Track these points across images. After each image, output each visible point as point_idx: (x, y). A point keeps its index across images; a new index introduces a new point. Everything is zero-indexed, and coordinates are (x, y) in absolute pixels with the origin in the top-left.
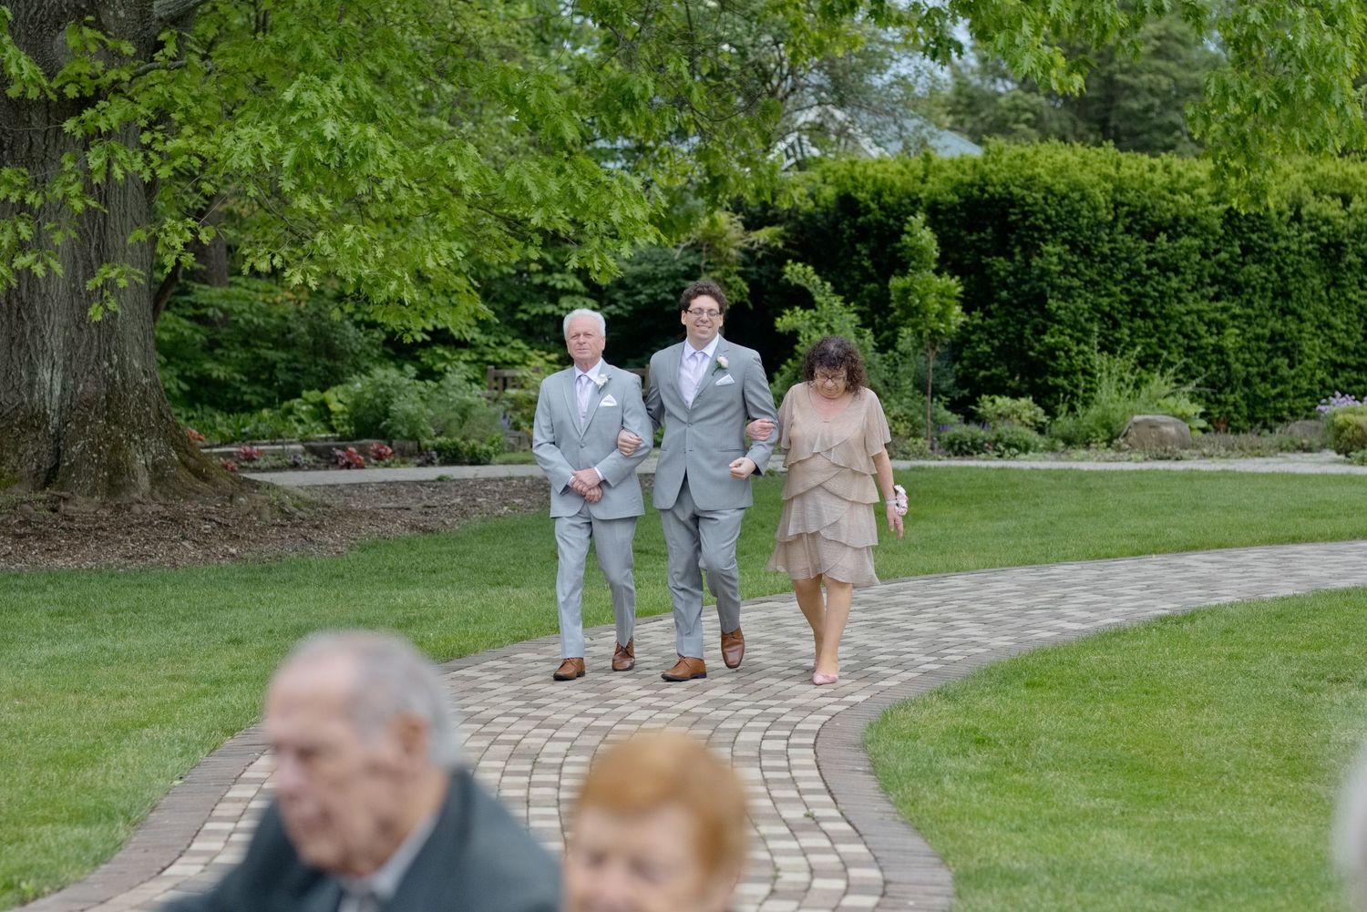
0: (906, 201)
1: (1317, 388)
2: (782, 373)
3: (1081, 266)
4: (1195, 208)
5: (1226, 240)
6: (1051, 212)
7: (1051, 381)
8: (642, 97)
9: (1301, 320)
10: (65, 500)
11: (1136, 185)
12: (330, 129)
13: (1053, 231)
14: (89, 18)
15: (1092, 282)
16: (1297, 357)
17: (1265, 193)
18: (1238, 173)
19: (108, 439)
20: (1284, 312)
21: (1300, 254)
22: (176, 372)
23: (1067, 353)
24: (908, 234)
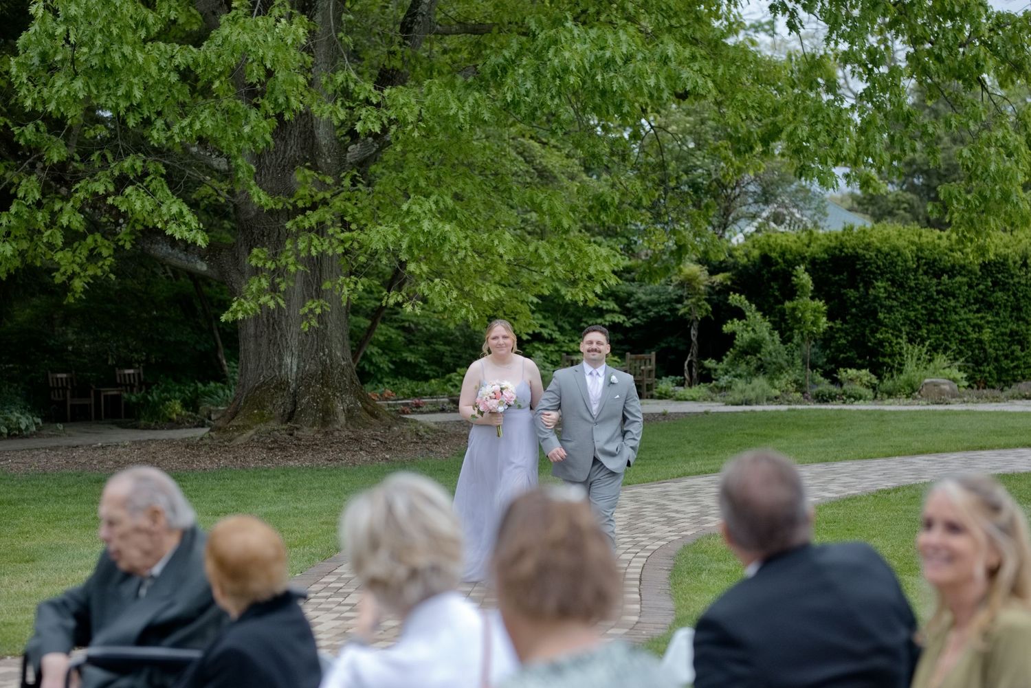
0: (798, 258)
2: (727, 356)
3: (898, 294)
4: (964, 259)
5: (983, 278)
6: (880, 263)
7: (881, 359)
8: (612, 204)
10: (297, 429)
11: (930, 247)
12: (426, 225)
13: (882, 274)
14: (308, 164)
15: (905, 303)
16: (1025, 344)
17: (988, 251)
19: (322, 395)
20: (1018, 319)
21: (1026, 285)
22: (387, 358)
23: (890, 343)
24: (796, 276)
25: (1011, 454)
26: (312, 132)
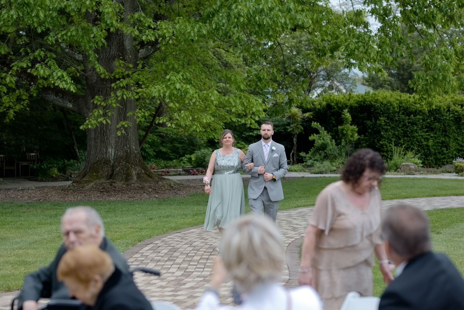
0: (344, 106)
1: (454, 156)
2: (311, 151)
3: (390, 123)
4: (421, 108)
5: (429, 117)
6: (382, 109)
8: (263, 78)
9: (450, 138)
10: (114, 182)
11: (405, 102)
12: (178, 86)
13: (383, 114)
14: (121, 58)
15: (393, 128)
16: (448, 148)
17: (433, 104)
18: (425, 99)
19: (126, 167)
20: (445, 136)
21: (449, 120)
23: (386, 146)
24: (343, 114)
25: (448, 199)
26: (123, 43)
